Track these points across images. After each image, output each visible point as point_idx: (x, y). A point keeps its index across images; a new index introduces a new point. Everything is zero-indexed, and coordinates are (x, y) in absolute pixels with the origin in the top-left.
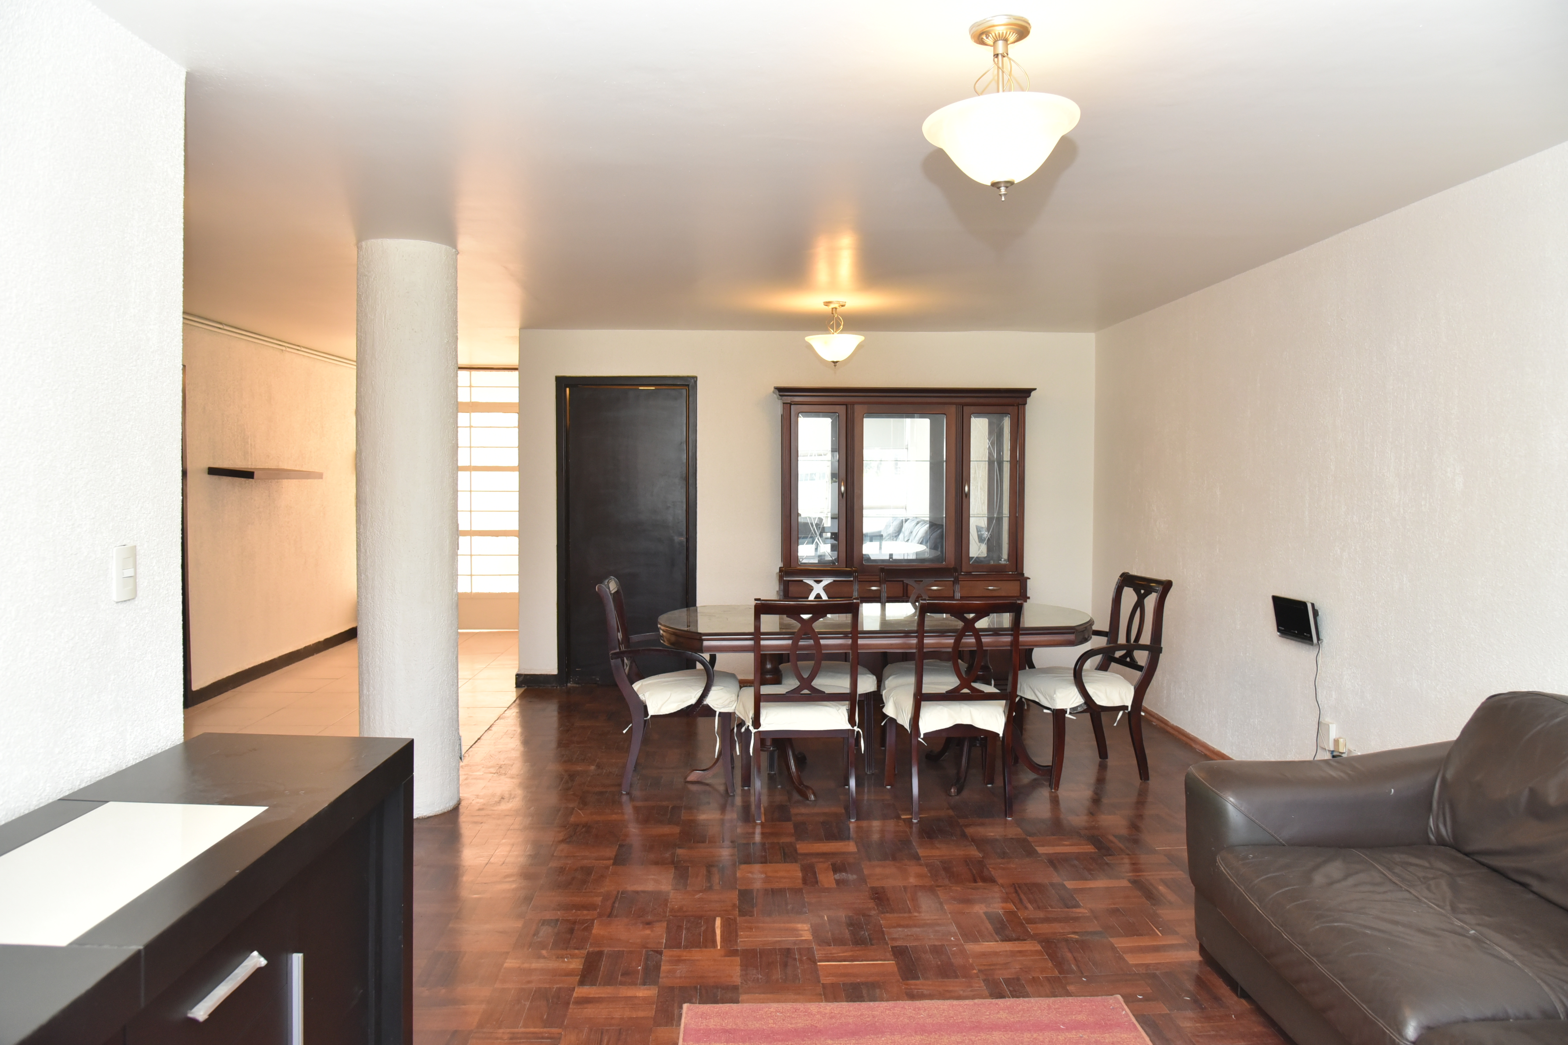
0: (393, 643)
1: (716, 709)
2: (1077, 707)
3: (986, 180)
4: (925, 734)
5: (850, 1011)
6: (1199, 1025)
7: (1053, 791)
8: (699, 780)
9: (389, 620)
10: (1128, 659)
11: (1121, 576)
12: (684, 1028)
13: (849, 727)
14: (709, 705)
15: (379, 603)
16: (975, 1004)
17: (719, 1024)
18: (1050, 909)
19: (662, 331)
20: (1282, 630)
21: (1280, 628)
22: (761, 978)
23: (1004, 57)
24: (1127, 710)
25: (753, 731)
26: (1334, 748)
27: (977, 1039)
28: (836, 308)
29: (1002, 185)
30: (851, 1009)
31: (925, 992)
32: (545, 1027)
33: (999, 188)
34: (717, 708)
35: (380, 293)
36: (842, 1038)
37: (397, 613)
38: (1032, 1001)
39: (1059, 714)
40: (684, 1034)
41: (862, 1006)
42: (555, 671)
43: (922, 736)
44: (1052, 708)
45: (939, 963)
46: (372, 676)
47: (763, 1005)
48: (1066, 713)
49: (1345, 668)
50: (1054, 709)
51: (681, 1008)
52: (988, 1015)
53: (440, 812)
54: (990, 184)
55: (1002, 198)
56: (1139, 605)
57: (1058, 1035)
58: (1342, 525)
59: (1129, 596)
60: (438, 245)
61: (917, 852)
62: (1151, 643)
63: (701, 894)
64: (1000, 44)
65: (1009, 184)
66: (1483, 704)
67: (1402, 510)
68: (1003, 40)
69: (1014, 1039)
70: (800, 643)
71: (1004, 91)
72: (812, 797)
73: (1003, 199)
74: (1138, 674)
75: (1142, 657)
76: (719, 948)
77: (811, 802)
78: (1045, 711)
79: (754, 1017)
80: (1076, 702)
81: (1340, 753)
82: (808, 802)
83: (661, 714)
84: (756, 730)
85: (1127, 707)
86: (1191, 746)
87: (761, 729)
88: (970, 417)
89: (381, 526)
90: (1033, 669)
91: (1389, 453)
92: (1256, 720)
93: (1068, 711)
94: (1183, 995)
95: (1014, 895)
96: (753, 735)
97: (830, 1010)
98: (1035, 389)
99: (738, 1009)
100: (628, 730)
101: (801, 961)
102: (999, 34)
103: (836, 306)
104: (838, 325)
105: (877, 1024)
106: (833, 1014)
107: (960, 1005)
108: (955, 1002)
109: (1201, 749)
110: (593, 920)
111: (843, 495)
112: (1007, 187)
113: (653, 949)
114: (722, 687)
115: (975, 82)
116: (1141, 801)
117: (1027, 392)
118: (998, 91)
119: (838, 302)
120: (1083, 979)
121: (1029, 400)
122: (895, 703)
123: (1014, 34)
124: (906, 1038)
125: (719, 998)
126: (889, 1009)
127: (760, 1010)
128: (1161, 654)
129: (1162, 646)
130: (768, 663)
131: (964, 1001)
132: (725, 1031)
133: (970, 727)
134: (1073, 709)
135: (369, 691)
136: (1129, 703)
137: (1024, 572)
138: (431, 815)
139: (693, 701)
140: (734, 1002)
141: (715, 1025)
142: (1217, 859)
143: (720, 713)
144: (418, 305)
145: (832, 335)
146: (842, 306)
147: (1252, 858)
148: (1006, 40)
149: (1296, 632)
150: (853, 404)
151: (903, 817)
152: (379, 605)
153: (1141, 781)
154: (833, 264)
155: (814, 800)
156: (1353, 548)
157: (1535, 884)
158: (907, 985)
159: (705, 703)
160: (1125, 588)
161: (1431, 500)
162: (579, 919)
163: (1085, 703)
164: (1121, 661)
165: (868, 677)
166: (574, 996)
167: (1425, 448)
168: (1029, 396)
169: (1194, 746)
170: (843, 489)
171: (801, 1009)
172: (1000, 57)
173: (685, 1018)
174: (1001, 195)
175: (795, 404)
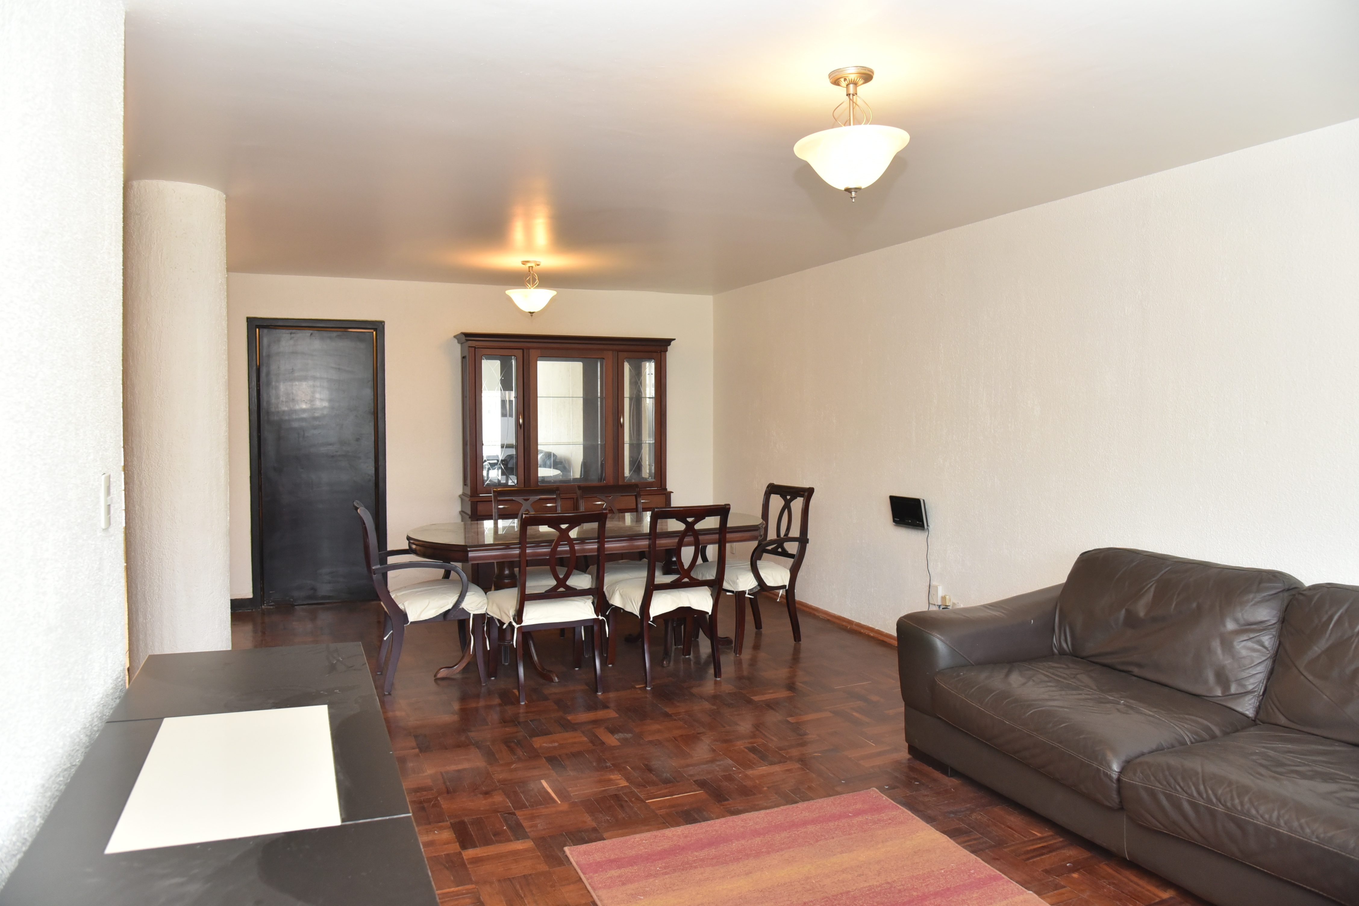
0: (174, 570)
1: (470, 612)
2: (753, 589)
3: (841, 185)
4: (653, 618)
5: (696, 830)
6: (935, 798)
7: (738, 655)
8: (448, 676)
9: (169, 549)
10: (780, 550)
11: (768, 487)
12: (577, 865)
13: (595, 616)
14: (465, 608)
15: (157, 533)
16: (782, 810)
17: (603, 857)
18: (789, 738)
19: (351, 279)
20: (897, 521)
21: (895, 519)
22: (610, 819)
23: (854, 95)
24: (786, 588)
25: (516, 626)
26: (942, 602)
27: (799, 832)
28: (532, 267)
29: (853, 190)
30: (696, 828)
31: (740, 808)
32: (458, 886)
33: (851, 192)
34: (472, 611)
35: (155, 232)
36: (703, 849)
37: (177, 541)
38: (820, 801)
39: (740, 595)
40: (580, 869)
41: (703, 825)
42: (250, 596)
43: (651, 619)
44: (735, 590)
45: (736, 787)
46: (149, 604)
47: (628, 837)
48: (746, 594)
49: (949, 545)
50: (736, 592)
51: (564, 852)
52: (795, 816)
54: (844, 189)
56: (787, 506)
57: (851, 820)
58: (944, 442)
59: (777, 502)
60: (213, 190)
61: (666, 711)
62: (800, 536)
63: (515, 765)
64: (851, 86)
65: (857, 190)
66: (1079, 558)
67: (992, 431)
68: (853, 84)
69: (823, 828)
70: (558, 549)
72: (556, 679)
73: (853, 201)
74: (790, 561)
75: (792, 548)
76: (559, 802)
77: (556, 683)
78: (728, 594)
79: (627, 847)
80: (752, 584)
81: (946, 606)
82: (553, 684)
83: (421, 620)
84: (519, 626)
85: (786, 586)
86: (815, 615)
87: (523, 624)
88: (624, 362)
89: (159, 458)
90: (707, 563)
91: (982, 390)
92: (873, 589)
93: (747, 592)
94: (913, 781)
95: (757, 732)
96: (516, 630)
97: (681, 832)
98: (674, 339)
99: (611, 844)
100: (389, 636)
101: (631, 801)
102: (852, 79)
103: (533, 265)
104: (534, 280)
105: (722, 835)
106: (685, 834)
107: (772, 812)
108: (768, 811)
109: (823, 615)
110: (436, 798)
111: (520, 426)
112: (856, 192)
113: (507, 812)
114: (474, 593)
115: (833, 111)
116: (796, 657)
117: (668, 342)
119: (535, 262)
120: (843, 782)
121: (669, 348)
122: (621, 595)
123: (861, 79)
124: (750, 841)
125: (587, 839)
126: (724, 824)
127: (628, 841)
128: (807, 544)
129: (808, 537)
130: (506, 569)
131: (773, 809)
132: (612, 861)
133: (689, 609)
134: (750, 590)
135: (146, 619)
136: (787, 583)
137: (667, 488)
139: (450, 606)
140: (600, 840)
141: (601, 858)
142: (936, 679)
143: (474, 615)
144: (195, 245)
145: (529, 289)
146: (538, 265)
147: (963, 674)
148: (856, 84)
149: (910, 521)
150: (529, 348)
151: (637, 687)
152: (158, 534)
153: (795, 642)
154: (528, 230)
155: (558, 682)
156: (953, 458)
157: (1136, 670)
158: (723, 805)
159: (461, 607)
160: (772, 496)
161: (1016, 423)
162: (423, 799)
163: (759, 585)
164: (774, 552)
165: (585, 576)
166: (465, 859)
167: (1011, 387)
168: (669, 345)
169: (817, 614)
170: (521, 421)
171: (660, 835)
172: (851, 96)
173: (573, 857)
174: (852, 198)
175: (478, 348)
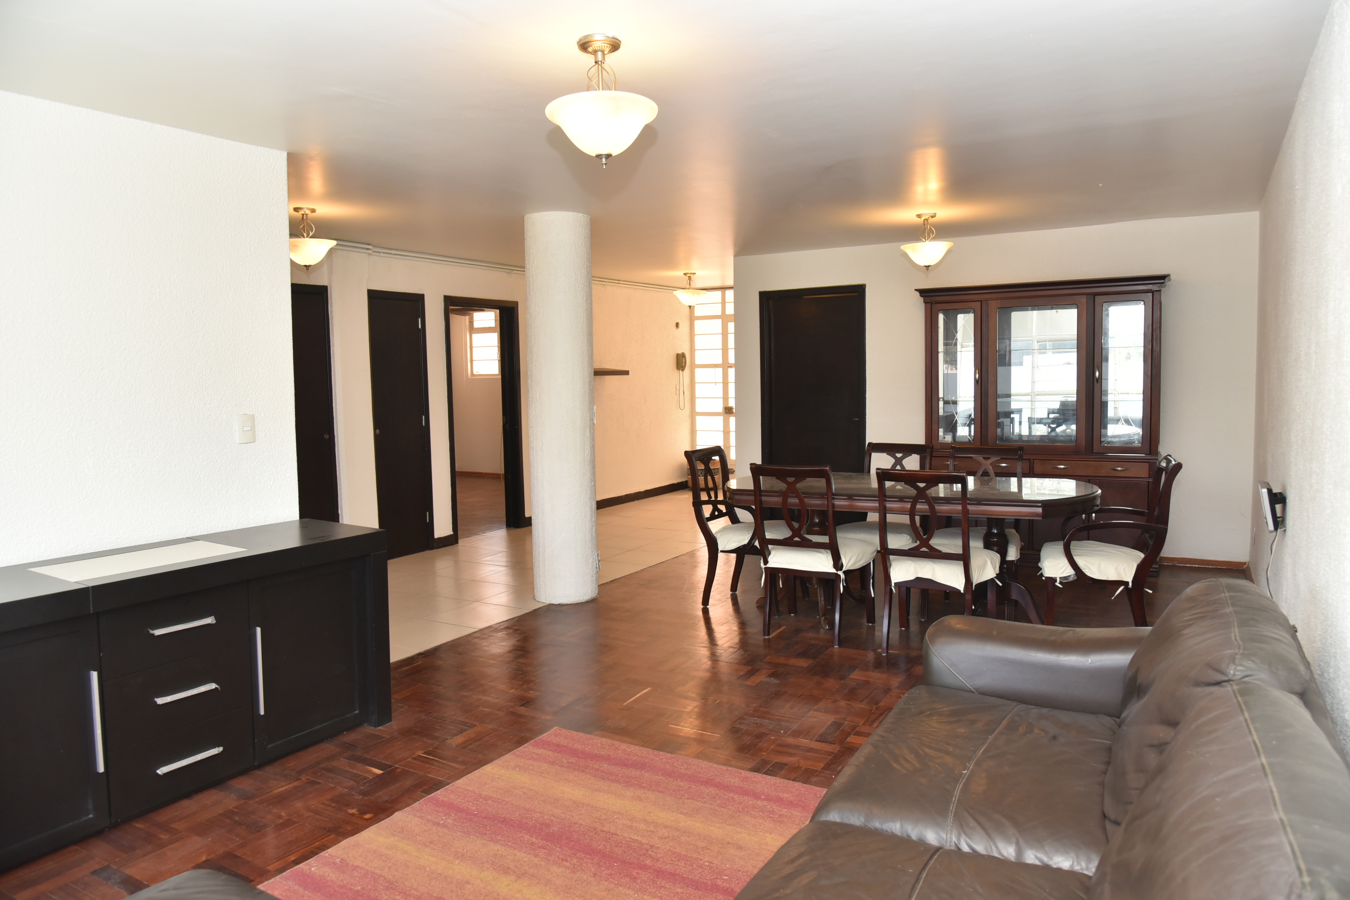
0: (543, 485)
2: (1067, 577)
4: (895, 583)
9: (541, 470)
13: (834, 571)
23: (602, 62)
24: (1128, 585)
29: (604, 157)
33: (601, 159)
35: (531, 250)
43: (893, 585)
48: (1057, 582)
53: (575, 602)
54: (595, 156)
55: (603, 166)
60: (566, 213)
64: (600, 53)
65: (608, 156)
68: (600, 51)
71: (603, 89)
76: (625, 704)
80: (1065, 572)
84: (765, 566)
85: (1128, 582)
88: (1103, 306)
93: (1058, 580)
102: (599, 47)
103: (928, 217)
104: (929, 233)
111: (977, 381)
112: (607, 158)
117: (1160, 279)
118: (599, 89)
119: (929, 214)
123: (608, 46)
133: (931, 581)
134: (1062, 579)
136: (1129, 579)
138: (568, 603)
145: (925, 243)
146: (933, 217)
148: (603, 51)
152: (535, 459)
155: (827, 629)
163: (1076, 574)
168: (1165, 282)
170: (978, 376)
174: (602, 164)
175: (935, 303)
